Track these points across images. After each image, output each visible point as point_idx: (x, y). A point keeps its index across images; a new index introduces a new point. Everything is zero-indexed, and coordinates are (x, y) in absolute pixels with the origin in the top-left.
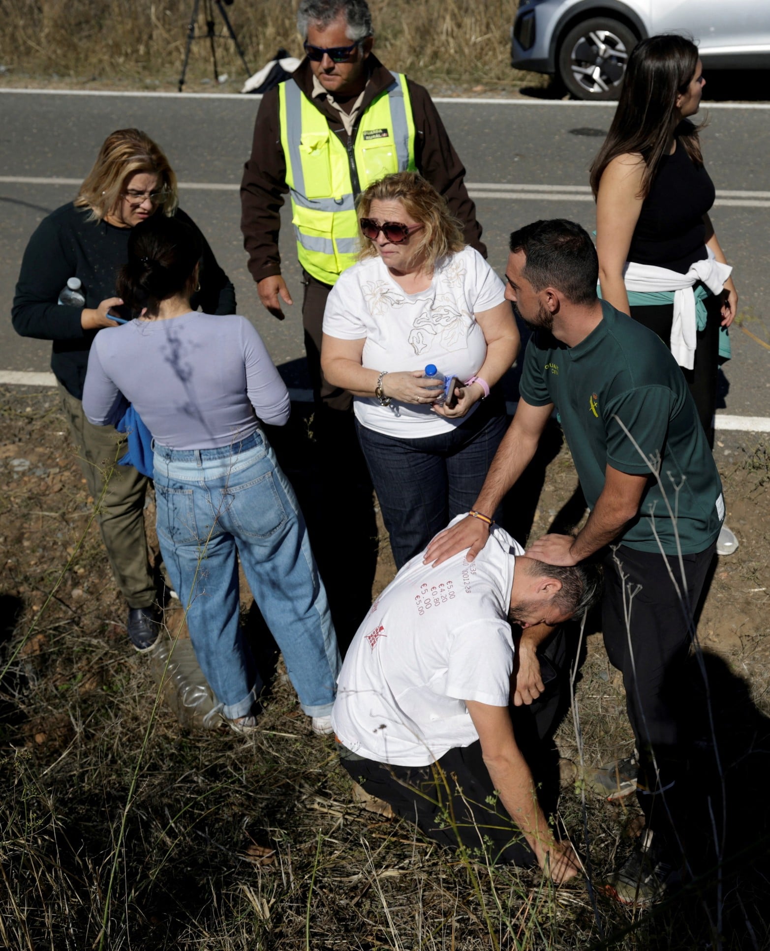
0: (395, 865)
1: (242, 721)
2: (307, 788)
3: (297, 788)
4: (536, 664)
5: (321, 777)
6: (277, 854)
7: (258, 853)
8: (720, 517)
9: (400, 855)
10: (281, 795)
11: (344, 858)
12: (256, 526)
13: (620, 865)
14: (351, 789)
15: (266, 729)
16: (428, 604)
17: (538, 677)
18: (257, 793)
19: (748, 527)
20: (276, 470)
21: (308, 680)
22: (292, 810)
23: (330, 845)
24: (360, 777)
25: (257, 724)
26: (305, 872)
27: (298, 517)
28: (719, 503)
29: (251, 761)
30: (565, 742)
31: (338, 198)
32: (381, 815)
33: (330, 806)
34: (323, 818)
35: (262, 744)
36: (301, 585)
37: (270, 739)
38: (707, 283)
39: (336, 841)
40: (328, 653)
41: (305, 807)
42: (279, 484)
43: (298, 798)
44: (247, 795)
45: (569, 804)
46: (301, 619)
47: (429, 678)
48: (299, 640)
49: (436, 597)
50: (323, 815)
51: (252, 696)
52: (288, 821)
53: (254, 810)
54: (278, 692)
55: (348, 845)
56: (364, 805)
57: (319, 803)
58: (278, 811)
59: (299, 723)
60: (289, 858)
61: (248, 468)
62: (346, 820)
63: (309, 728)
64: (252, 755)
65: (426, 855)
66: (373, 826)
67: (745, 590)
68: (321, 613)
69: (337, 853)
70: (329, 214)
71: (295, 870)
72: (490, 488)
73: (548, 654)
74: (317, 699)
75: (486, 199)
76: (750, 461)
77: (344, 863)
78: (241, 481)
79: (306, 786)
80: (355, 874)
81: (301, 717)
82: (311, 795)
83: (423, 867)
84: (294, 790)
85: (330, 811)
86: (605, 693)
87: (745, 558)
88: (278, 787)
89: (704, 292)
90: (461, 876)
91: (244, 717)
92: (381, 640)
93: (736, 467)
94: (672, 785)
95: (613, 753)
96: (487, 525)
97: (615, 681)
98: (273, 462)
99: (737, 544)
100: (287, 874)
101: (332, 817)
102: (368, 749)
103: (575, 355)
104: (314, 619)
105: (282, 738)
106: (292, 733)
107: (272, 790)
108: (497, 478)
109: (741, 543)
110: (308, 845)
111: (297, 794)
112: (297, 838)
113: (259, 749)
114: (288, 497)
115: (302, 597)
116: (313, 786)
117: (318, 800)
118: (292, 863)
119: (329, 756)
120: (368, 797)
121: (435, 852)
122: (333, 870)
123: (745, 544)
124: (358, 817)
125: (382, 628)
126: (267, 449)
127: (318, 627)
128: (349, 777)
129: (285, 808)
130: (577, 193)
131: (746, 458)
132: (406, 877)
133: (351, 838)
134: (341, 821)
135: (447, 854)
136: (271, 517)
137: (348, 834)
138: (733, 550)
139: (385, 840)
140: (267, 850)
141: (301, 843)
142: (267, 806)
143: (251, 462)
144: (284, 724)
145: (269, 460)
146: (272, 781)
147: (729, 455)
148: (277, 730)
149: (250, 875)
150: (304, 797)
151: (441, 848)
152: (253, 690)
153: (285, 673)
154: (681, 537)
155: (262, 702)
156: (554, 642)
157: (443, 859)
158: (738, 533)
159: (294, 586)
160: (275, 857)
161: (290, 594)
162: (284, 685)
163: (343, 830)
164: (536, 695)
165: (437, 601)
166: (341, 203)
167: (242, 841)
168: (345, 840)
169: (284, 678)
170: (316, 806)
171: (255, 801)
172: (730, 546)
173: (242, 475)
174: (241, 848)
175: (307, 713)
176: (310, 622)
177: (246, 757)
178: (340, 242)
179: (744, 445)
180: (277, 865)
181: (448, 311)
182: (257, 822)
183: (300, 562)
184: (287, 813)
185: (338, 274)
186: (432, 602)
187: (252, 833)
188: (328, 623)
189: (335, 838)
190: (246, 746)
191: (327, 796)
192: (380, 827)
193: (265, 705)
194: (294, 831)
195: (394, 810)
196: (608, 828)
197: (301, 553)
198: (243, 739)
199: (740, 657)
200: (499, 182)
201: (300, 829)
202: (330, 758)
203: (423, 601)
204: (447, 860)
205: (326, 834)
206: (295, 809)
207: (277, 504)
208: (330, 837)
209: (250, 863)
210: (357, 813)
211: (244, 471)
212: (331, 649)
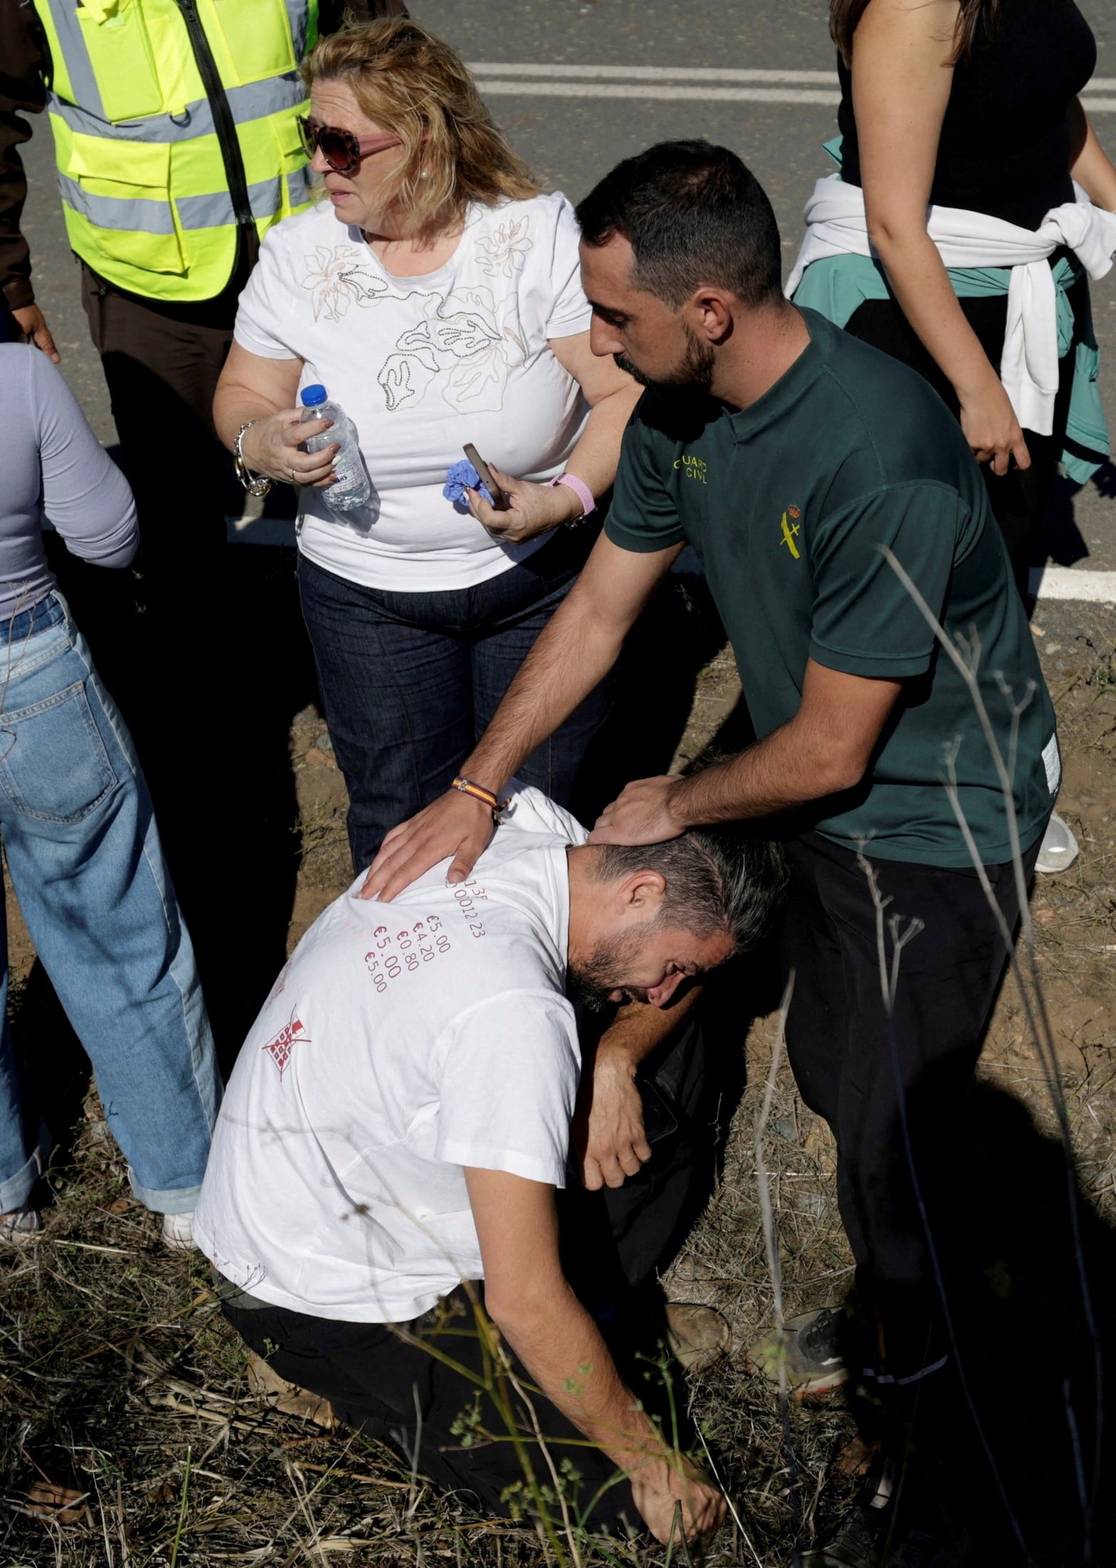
0: (343, 1528)
1: (10, 1219)
2: (152, 1365)
3: (130, 1361)
4: (634, 1103)
5: (180, 1341)
6: (92, 1500)
7: (51, 1498)
8: (1052, 784)
9: (352, 1507)
10: (97, 1377)
11: (234, 1512)
12: (51, 797)
13: (825, 1536)
14: (244, 1365)
15: (62, 1237)
16: (392, 967)
17: (638, 1130)
18: (46, 1373)
19: (1098, 810)
20: (92, 678)
21: (158, 1133)
22: (119, 1408)
23: (204, 1483)
24: (267, 1341)
25: (41, 1227)
26: (151, 1541)
27: (137, 780)
28: (1049, 755)
29: (30, 1305)
30: (702, 1271)
31: (178, 110)
32: (310, 1422)
33: (201, 1403)
34: (185, 1426)
35: (54, 1268)
36: (141, 928)
37: (71, 1259)
38: (1080, 253)
39: (216, 1476)
40: (197, 1077)
41: (148, 1404)
42: (100, 708)
43: (133, 1384)
44: (24, 1375)
45: (714, 1403)
46: (137, 1005)
47: (406, 1126)
48: (138, 1049)
49: (408, 952)
50: (187, 1421)
51: (33, 1166)
52: (112, 1433)
53: (40, 1409)
54: (84, 1158)
55: (242, 1484)
56: (272, 1400)
57: (176, 1396)
58: (89, 1411)
59: (131, 1223)
60: (118, 1511)
61: (34, 674)
62: (235, 1430)
63: (154, 1235)
64: (33, 1292)
65: (407, 1508)
66: (294, 1444)
67: (1093, 948)
68: (183, 989)
69: (219, 1501)
70: (161, 148)
71: (131, 1535)
72: (501, 730)
73: (665, 1080)
74: (176, 1175)
75: (520, 97)
76: (1103, 667)
77: (232, 1521)
78: (20, 700)
79: (149, 1356)
80: (257, 1546)
81: (136, 1211)
82: (162, 1377)
83: (403, 1533)
84: (122, 1367)
85: (201, 1413)
86: (788, 1166)
87: (1092, 876)
88: (88, 1360)
89: (1071, 274)
90: (485, 1553)
91: (15, 1211)
92: (298, 1050)
93: (1072, 680)
94: (941, 1363)
95: (806, 1294)
96: (488, 809)
97: (810, 1141)
98: (86, 661)
99: (1074, 849)
100: (116, 1544)
101: (205, 1426)
102: (281, 1285)
103: (745, 428)
104: (168, 1003)
105: (97, 1257)
106: (116, 1245)
107: (74, 1366)
108: (519, 710)
109: (1084, 846)
110: (156, 1482)
111: (130, 1374)
112: (133, 1469)
113: (48, 1280)
114: (118, 737)
115: (144, 954)
116: (164, 1358)
117: (175, 1388)
118: (125, 1521)
119: (195, 1295)
120: (281, 1385)
121: (428, 1501)
122: (212, 1536)
123: (1092, 848)
124: (260, 1425)
125: (297, 1026)
126: (72, 634)
127: (177, 1020)
128: (240, 1340)
129: (105, 1404)
130: (719, 84)
131: (1094, 660)
132: (366, 1554)
133: (248, 1471)
134: (225, 1433)
135: (454, 1508)
136: (83, 779)
137: (241, 1460)
138: (1067, 861)
139: (320, 1474)
140: (70, 1493)
141: (141, 1478)
142: (66, 1400)
143: (40, 660)
144: (99, 1228)
145: (77, 657)
146: (75, 1346)
147: (1057, 655)
148: (85, 1240)
149: (35, 1544)
150: (146, 1382)
151: (440, 1494)
152: (35, 1155)
153: (101, 1118)
154: (972, 828)
155: (53, 1180)
156: (678, 1053)
157: (445, 1516)
158: (1077, 822)
159: (126, 932)
160: (86, 1509)
161: (117, 949)
162: (99, 1144)
163: (230, 1452)
164: (632, 1169)
165: (411, 959)
166: (185, 121)
167: (17, 1474)
168: (235, 1474)
169: (98, 1130)
170: (171, 1401)
171: (41, 1390)
172: (1060, 854)
173: (22, 688)
174: (14, 1487)
175: (152, 1206)
176: (158, 1012)
177: (20, 1296)
178: (187, 205)
179: (1090, 633)
180: (91, 1524)
181: (475, 326)
182: (46, 1432)
183: (139, 878)
184: (108, 1416)
185: (184, 274)
186: (401, 962)
187: (36, 1455)
188: (198, 1011)
189: (213, 1469)
190: (19, 1273)
191: (195, 1380)
192: (308, 1446)
193: (59, 1185)
194: (124, 1454)
195: (337, 1413)
196: (799, 1456)
197: (142, 860)
198: (12, 1257)
199: (1083, 1091)
200: (548, 61)
201: (137, 1449)
202: (199, 1300)
203: (382, 961)
204: (453, 1518)
205: (195, 1459)
206: (127, 1408)
207: (95, 751)
208: (203, 1468)
209: (35, 1520)
210: (259, 1417)
211: (25, 679)
212: (203, 1071)
